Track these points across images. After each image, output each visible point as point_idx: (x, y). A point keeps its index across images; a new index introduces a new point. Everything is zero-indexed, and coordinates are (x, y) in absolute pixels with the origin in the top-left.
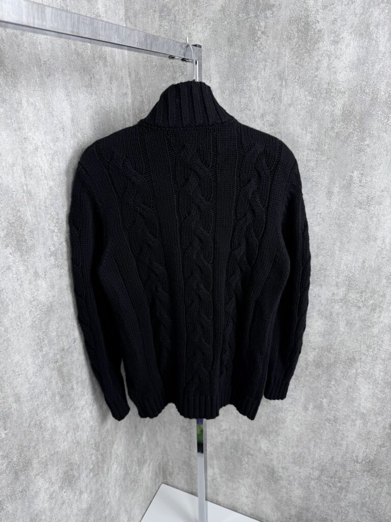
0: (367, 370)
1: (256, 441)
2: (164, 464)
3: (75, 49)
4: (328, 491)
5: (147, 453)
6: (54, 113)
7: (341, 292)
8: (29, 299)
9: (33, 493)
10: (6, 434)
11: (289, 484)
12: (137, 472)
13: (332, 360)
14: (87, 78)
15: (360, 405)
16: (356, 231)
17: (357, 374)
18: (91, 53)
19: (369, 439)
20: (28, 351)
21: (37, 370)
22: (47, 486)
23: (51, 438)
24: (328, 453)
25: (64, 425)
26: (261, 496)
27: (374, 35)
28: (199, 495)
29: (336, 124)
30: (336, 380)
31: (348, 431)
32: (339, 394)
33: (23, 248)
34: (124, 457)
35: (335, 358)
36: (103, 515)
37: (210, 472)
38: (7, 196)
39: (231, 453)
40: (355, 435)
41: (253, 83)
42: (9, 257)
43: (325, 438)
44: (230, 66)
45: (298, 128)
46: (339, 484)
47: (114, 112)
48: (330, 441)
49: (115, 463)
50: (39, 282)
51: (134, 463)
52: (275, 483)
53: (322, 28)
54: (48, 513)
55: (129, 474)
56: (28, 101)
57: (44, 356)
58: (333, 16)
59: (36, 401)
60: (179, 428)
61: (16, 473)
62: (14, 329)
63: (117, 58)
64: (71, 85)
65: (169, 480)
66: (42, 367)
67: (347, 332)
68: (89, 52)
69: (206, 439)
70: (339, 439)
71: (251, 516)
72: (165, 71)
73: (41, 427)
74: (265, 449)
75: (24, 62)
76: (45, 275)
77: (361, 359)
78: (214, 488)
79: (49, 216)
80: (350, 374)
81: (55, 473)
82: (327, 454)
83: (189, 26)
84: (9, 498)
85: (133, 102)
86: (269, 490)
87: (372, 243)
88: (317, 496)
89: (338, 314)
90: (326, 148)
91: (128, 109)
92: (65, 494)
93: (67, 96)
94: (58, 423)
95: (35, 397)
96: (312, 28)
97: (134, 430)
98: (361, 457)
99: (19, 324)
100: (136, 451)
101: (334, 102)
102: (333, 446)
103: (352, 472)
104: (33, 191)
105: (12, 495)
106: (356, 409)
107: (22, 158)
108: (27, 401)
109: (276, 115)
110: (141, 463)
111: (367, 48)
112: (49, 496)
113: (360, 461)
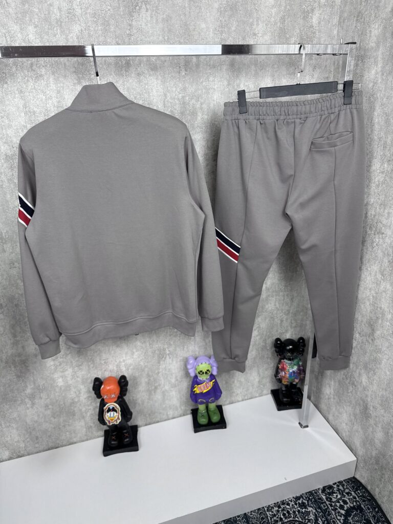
1: (360, 374)
11: (375, 424)
26: (355, 427)
39: (343, 378)
52: (366, 420)
71: (346, 443)
74: (364, 384)
86: (361, 424)
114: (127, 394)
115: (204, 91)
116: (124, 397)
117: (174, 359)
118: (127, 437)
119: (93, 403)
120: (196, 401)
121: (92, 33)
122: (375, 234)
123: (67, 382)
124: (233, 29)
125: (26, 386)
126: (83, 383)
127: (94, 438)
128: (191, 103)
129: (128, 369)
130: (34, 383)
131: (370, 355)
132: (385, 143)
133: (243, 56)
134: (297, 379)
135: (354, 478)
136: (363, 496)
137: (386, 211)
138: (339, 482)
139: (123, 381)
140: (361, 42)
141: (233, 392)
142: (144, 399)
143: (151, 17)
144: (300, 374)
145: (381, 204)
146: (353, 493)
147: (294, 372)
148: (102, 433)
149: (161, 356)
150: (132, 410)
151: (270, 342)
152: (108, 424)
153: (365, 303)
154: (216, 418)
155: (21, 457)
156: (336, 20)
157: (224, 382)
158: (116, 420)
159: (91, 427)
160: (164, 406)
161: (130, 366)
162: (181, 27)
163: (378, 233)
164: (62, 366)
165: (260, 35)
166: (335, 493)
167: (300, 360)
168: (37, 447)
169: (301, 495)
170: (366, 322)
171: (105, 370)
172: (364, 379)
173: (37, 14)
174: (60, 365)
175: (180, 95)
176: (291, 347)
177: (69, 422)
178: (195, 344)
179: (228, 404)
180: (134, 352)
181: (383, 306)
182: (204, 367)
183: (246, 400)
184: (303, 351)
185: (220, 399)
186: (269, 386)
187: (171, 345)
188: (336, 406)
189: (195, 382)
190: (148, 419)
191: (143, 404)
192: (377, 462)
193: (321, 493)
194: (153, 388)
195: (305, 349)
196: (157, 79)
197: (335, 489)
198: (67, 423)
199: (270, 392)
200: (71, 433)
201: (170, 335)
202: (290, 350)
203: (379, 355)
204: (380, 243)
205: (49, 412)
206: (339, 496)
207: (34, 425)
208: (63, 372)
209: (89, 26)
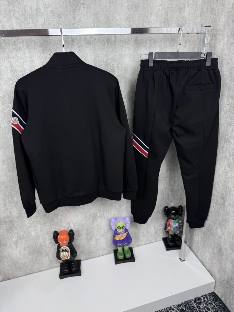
1: (216, 228)
11: (226, 259)
26: (214, 261)
39: (206, 231)
52: (221, 257)
71: (208, 271)
74: (219, 234)
114: (74, 241)
115: (119, 56)
116: (72, 243)
117: (103, 219)
118: (74, 267)
119: (53, 246)
120: (116, 245)
121: (51, 22)
122: (224, 142)
123: (38, 234)
124: (136, 19)
125: (13, 236)
126: (47, 234)
127: (54, 268)
128: (111, 64)
129: (74, 226)
130: (18, 234)
131: (223, 217)
132: (230, 86)
133: (142, 35)
134: (178, 231)
135: (214, 293)
136: (219, 305)
137: (231, 128)
138: (204, 295)
139: (71, 233)
140: (214, 26)
141: (139, 239)
142: (84, 243)
143: (87, 13)
144: (180, 228)
145: (228, 124)
146: (213, 303)
147: (176, 227)
148: (59, 265)
149: (95, 218)
150: (77, 251)
151: (161, 209)
152: (62, 259)
153: (219, 184)
154: (128, 256)
155: (10, 279)
156: (198, 14)
157: (134, 233)
158: (67, 257)
159: (52, 261)
160: (97, 248)
161: (76, 224)
162: (105, 18)
163: (226, 142)
164: (35, 224)
165: (153, 22)
166: (202, 303)
167: (180, 219)
168: (19, 273)
169: (181, 304)
170: (220, 196)
171: (61, 226)
172: (219, 232)
173: (17, 11)
174: (33, 223)
175: (105, 59)
176: (174, 212)
177: (39, 258)
178: (115, 210)
179: (136, 247)
180: (78, 215)
181: (230, 186)
182: (121, 224)
183: (147, 244)
184: (182, 214)
185: (131, 244)
186: (162, 235)
187: (100, 210)
188: (202, 248)
189: (116, 233)
190: (87, 256)
191: (84, 247)
192: (228, 283)
193: (193, 302)
194: (90, 237)
195: (183, 213)
196: (90, 50)
197: (202, 300)
198: (38, 259)
199: (162, 239)
200: (40, 265)
201: (100, 205)
202: (173, 214)
203: (228, 216)
204: (228, 148)
205: (26, 252)
206: (205, 305)
207: (17, 259)
208: (35, 227)
209: (49, 18)
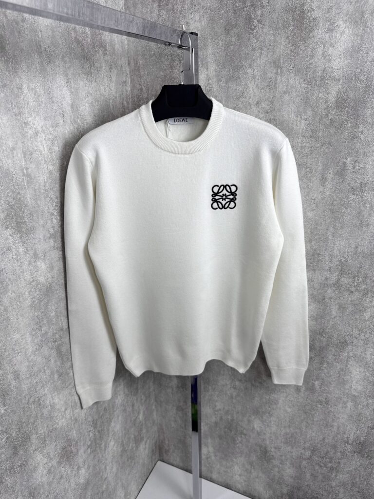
0: (359, 353)
1: (249, 421)
2: (160, 441)
3: (75, 38)
4: (319, 471)
5: (144, 431)
6: (54, 99)
7: (334, 276)
8: (28, 280)
9: (31, 467)
10: (5, 410)
11: (281, 463)
12: (134, 449)
13: (324, 343)
14: (87, 66)
15: (351, 387)
16: (349, 217)
17: (349, 357)
18: (90, 40)
19: (360, 421)
20: (27, 330)
21: (36, 349)
22: (45, 461)
23: (50, 415)
24: (319, 434)
25: (63, 402)
26: (254, 474)
27: (369, 23)
28: (193, 473)
29: (331, 111)
30: (328, 362)
31: (340, 412)
32: (330, 376)
33: (23, 230)
34: (120, 434)
35: (327, 341)
36: (101, 490)
37: (204, 450)
38: (7, 179)
39: (225, 432)
40: (346, 417)
41: (250, 71)
42: (9, 238)
43: (316, 419)
44: (227, 55)
45: (293, 115)
46: (330, 465)
47: (113, 100)
48: (321, 422)
49: (112, 440)
50: (39, 263)
51: (131, 440)
52: (267, 463)
53: (317, 16)
54: (46, 487)
55: (126, 451)
56: (28, 87)
57: (43, 335)
58: (328, 4)
59: (35, 379)
60: (175, 408)
61: (15, 448)
62: (13, 308)
63: (117, 46)
64: (71, 72)
65: (165, 457)
66: (41, 346)
67: (340, 316)
68: (89, 40)
69: (201, 419)
70: (330, 420)
71: (244, 493)
72: (164, 60)
73: (40, 404)
74: (258, 429)
75: (24, 48)
76: (45, 256)
77: (352, 342)
78: (208, 465)
79: (48, 199)
80: (342, 357)
81: (53, 448)
82: (318, 436)
83: (187, 15)
84: (8, 472)
85: (132, 90)
86: (262, 469)
87: (365, 229)
88: (308, 476)
89: (331, 298)
90: (320, 134)
91: (127, 97)
92: (64, 469)
93: (67, 82)
94: (56, 401)
95: (34, 375)
96: (308, 16)
97: (131, 409)
98: (352, 437)
99: (18, 303)
100: (132, 429)
101: (328, 89)
102: (325, 427)
103: (342, 453)
104: (32, 175)
105: (11, 469)
106: (347, 391)
107: (22, 142)
108: (26, 378)
109: (271, 102)
110: (138, 440)
111: (361, 36)
112: (47, 471)
113: (350, 442)
